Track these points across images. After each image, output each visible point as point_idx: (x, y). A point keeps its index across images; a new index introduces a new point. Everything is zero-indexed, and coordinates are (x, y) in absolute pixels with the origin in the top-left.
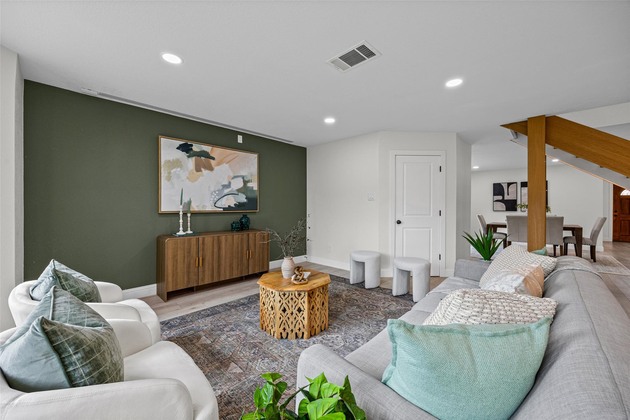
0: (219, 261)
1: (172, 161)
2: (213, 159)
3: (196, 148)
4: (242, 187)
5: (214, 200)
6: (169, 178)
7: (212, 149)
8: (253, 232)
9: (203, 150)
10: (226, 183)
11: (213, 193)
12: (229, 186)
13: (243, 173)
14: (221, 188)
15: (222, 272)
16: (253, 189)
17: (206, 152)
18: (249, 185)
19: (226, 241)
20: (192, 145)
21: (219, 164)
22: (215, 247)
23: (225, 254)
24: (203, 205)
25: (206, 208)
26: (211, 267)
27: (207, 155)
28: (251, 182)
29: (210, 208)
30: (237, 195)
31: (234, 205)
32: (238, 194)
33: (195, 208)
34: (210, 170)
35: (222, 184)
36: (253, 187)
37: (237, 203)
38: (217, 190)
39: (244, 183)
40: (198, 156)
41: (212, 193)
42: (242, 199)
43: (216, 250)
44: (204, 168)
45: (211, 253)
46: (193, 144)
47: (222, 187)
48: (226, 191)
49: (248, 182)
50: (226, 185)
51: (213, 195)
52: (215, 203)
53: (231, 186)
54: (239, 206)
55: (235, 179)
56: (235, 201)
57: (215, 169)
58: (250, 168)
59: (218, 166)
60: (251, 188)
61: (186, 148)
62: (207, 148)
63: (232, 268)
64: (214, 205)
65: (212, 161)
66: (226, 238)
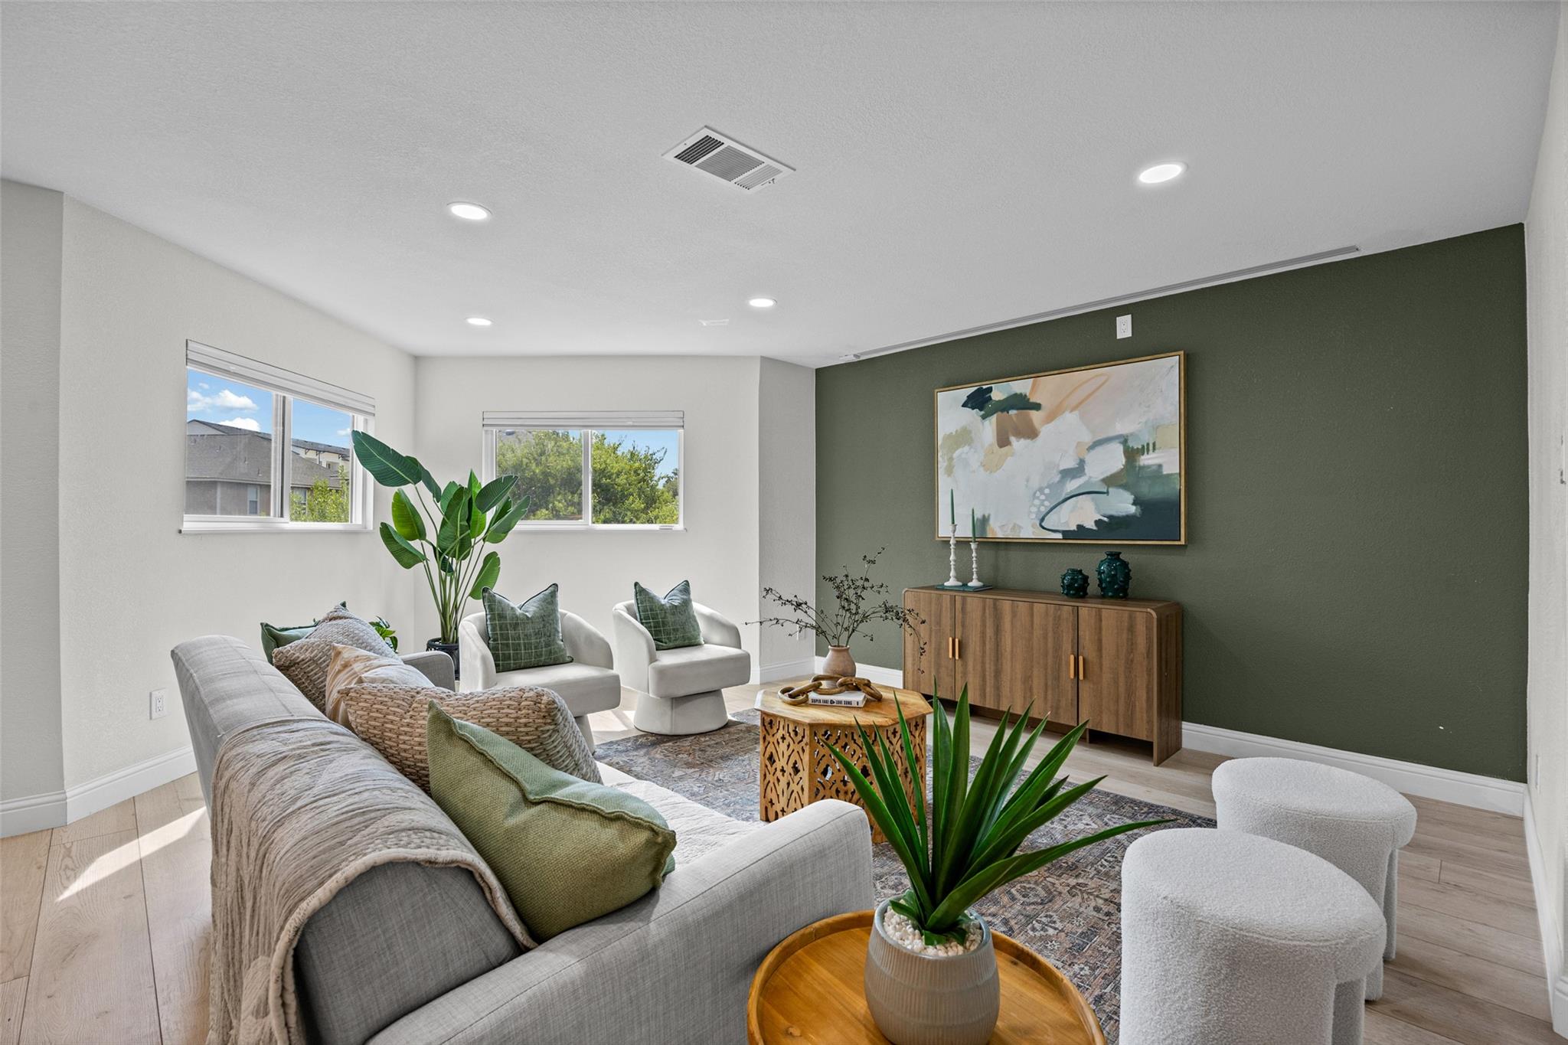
0: (998, 660)
1: (954, 433)
2: (1037, 407)
3: (999, 393)
4: (1122, 470)
5: (1039, 511)
6: (950, 471)
7: (1034, 385)
8: (1093, 605)
9: (1013, 393)
10: (1070, 463)
11: (1038, 494)
12: (1079, 470)
13: (1121, 428)
14: (1057, 478)
15: (1005, 690)
16: (1162, 472)
17: (1021, 394)
18: (1147, 460)
19: (1014, 614)
20: (990, 390)
21: (1050, 418)
22: (988, 625)
23: (1012, 648)
24: (1015, 525)
25: (1020, 532)
26: (979, 667)
27: (1021, 403)
28: (1154, 449)
29: (1029, 531)
30: (1105, 495)
31: (1093, 524)
32: (1107, 493)
33: (997, 530)
34: (1029, 437)
35: (1061, 468)
36: (1160, 466)
37: (1105, 519)
38: (1046, 485)
39: (1126, 457)
40: (1002, 411)
41: (1035, 493)
42: (1123, 504)
43: (990, 632)
44: (1014, 436)
45: (979, 635)
46: (993, 385)
47: (1060, 476)
48: (1072, 486)
49: (1143, 450)
50: (1072, 469)
51: (1038, 498)
52: (1042, 520)
53: (1086, 471)
54: (1112, 525)
55: (1099, 449)
56: (1099, 513)
57: (1041, 434)
58: (1149, 407)
59: (1048, 423)
60: (1154, 468)
61: (979, 401)
62: (1021, 386)
63: (1031, 689)
64: (1038, 524)
65: (1034, 414)
66: (1012, 607)
